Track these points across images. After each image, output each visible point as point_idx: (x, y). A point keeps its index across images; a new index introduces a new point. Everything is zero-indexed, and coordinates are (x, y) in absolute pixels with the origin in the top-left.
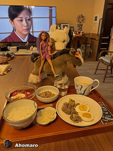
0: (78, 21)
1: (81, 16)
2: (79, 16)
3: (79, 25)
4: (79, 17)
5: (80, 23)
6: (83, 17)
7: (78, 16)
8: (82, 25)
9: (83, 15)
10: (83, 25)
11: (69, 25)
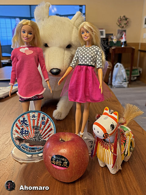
0: (119, 26)
1: (124, 18)
2: (121, 18)
3: (120, 32)
4: (121, 20)
5: (121, 28)
6: (126, 20)
7: (119, 18)
8: (125, 31)
9: (127, 16)
10: (127, 31)
11: (104, 30)
